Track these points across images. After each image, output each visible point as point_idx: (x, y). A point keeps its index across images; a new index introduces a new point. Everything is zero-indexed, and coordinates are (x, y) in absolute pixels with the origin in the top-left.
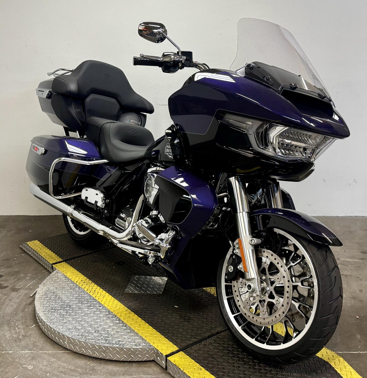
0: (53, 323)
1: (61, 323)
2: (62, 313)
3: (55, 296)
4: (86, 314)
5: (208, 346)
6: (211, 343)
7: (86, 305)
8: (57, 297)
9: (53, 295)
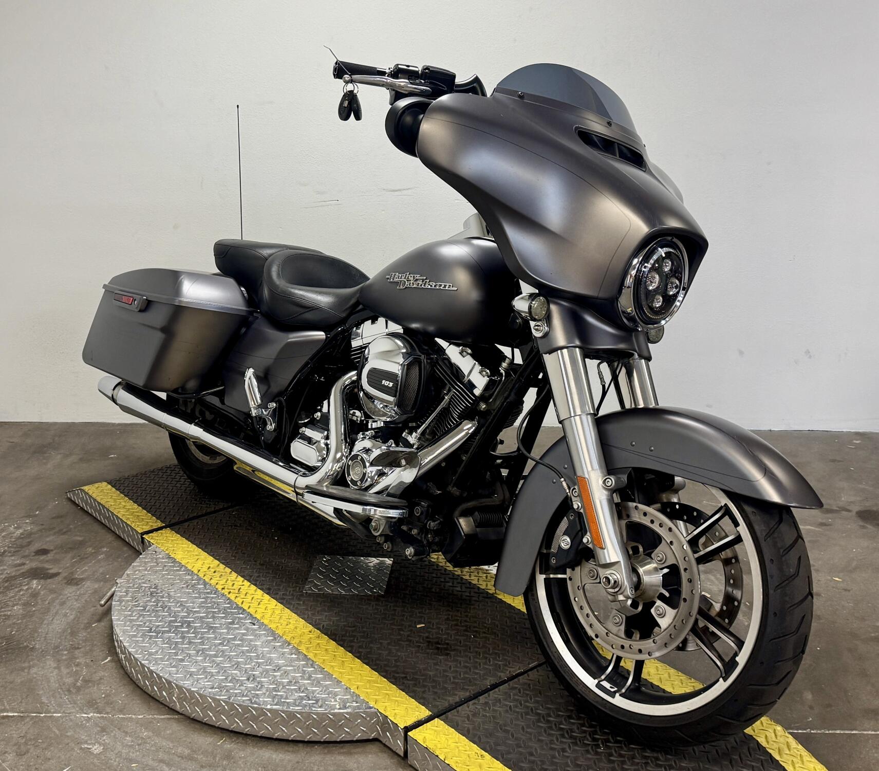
0: (156, 662)
1: (171, 661)
2: (173, 639)
3: (154, 602)
4: (224, 641)
5: (494, 705)
6: (500, 700)
7: (224, 620)
8: (159, 605)
9: (150, 601)
